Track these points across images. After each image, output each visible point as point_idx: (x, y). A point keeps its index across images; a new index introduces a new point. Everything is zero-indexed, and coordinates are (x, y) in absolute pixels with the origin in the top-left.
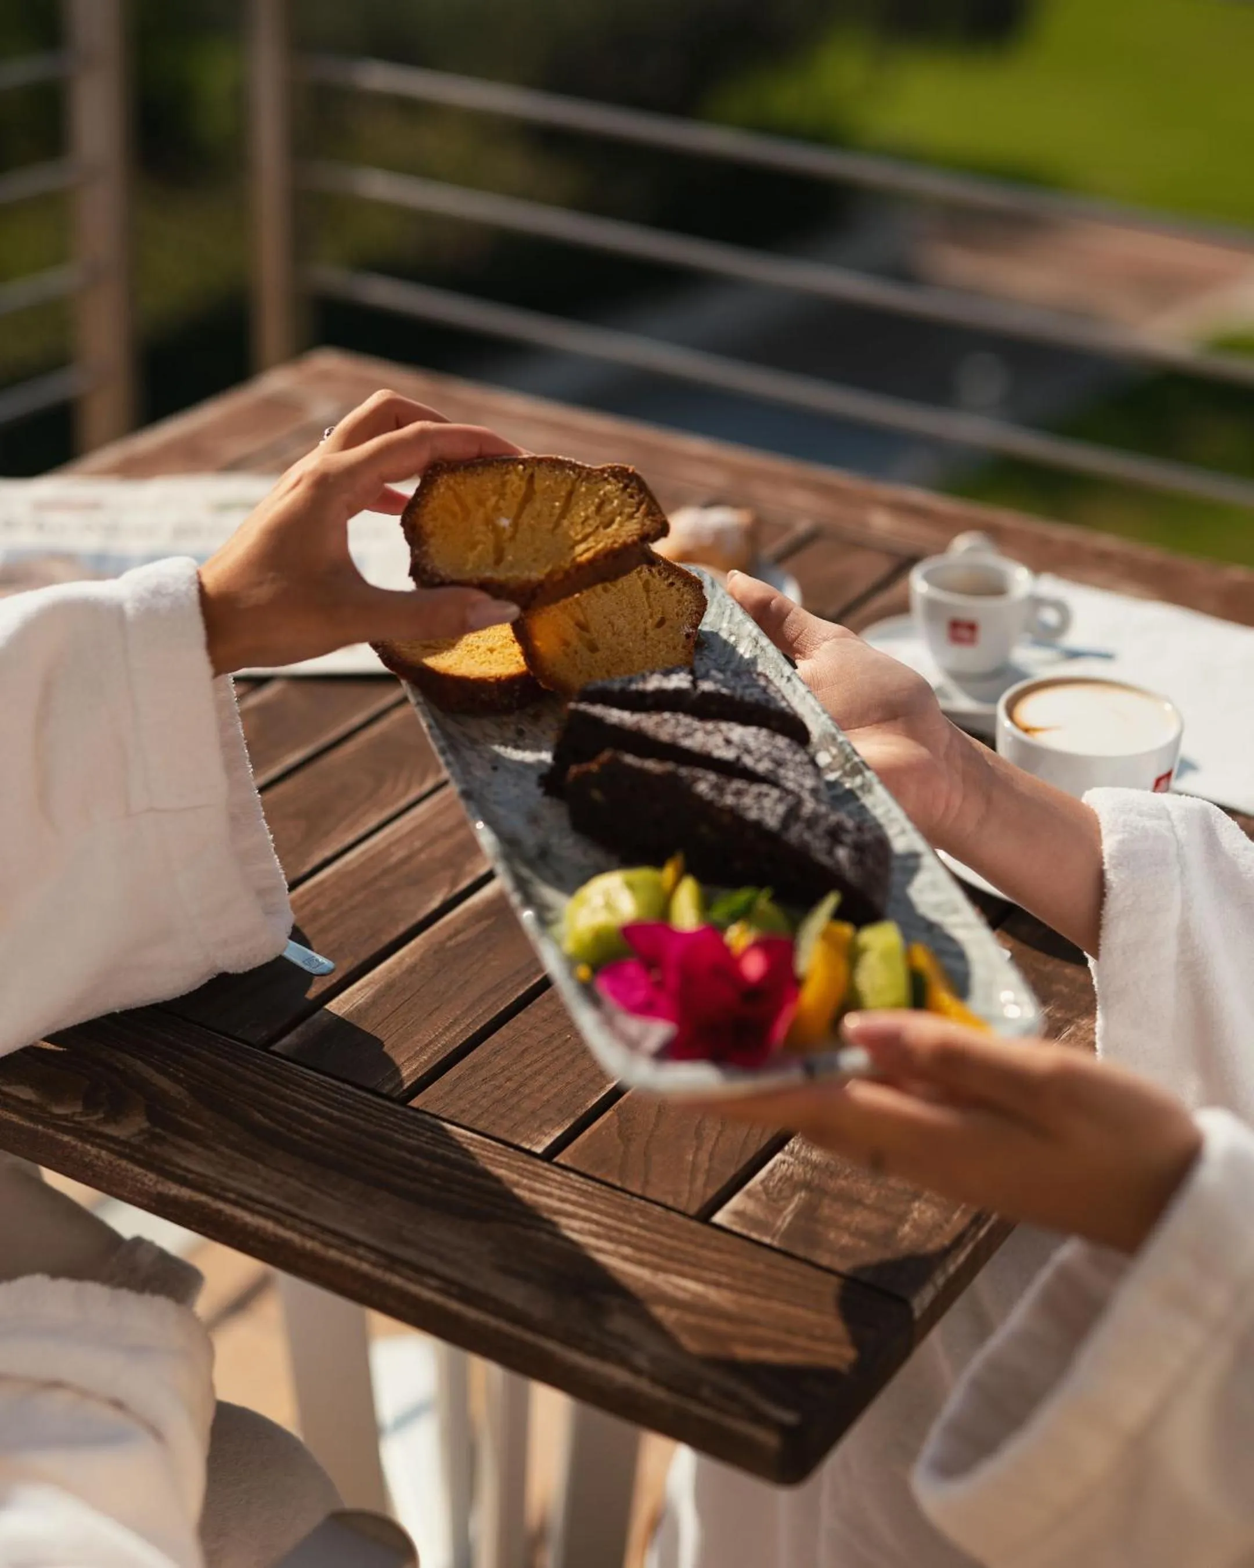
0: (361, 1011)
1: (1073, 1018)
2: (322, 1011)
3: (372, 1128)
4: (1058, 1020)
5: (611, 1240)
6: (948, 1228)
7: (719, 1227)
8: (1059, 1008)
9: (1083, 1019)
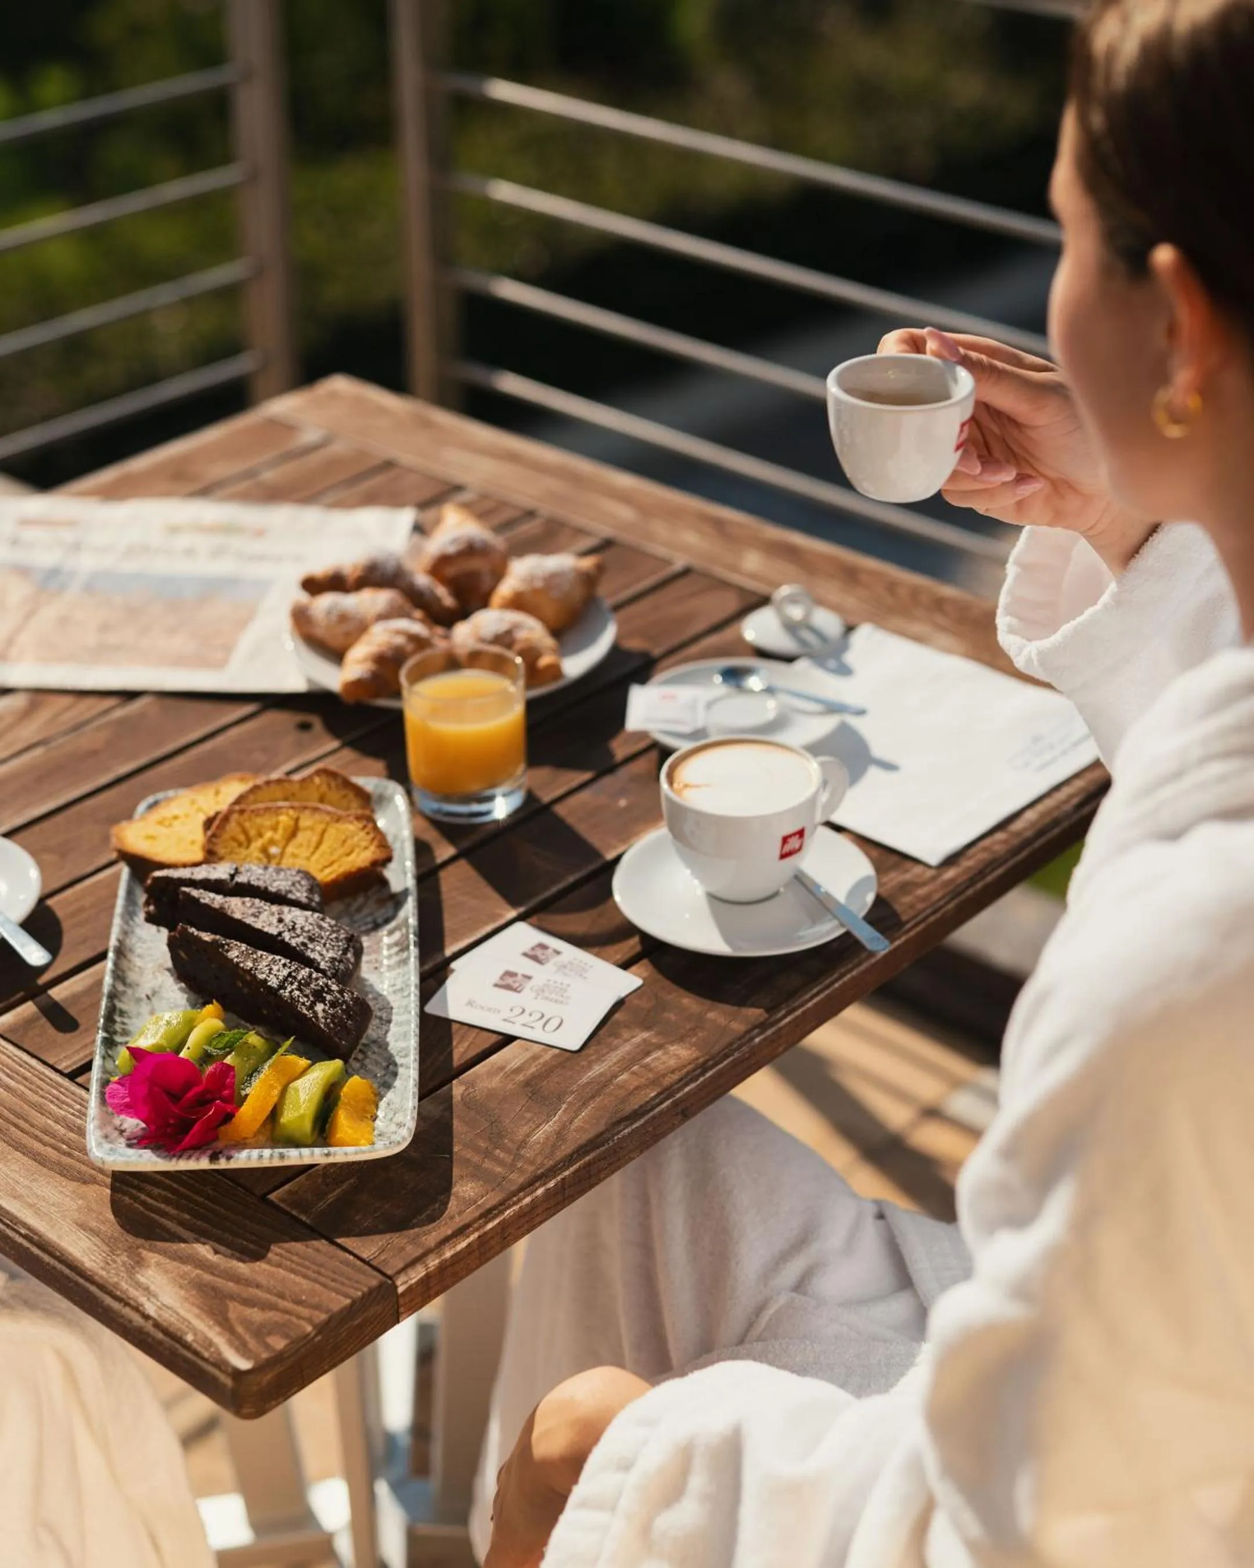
0: (75, 998)
1: (665, 1043)
2: (44, 996)
3: (35, 1098)
4: (652, 1044)
5: (177, 1207)
6: (457, 1219)
7: (271, 1204)
8: (658, 1034)
9: (673, 1046)
